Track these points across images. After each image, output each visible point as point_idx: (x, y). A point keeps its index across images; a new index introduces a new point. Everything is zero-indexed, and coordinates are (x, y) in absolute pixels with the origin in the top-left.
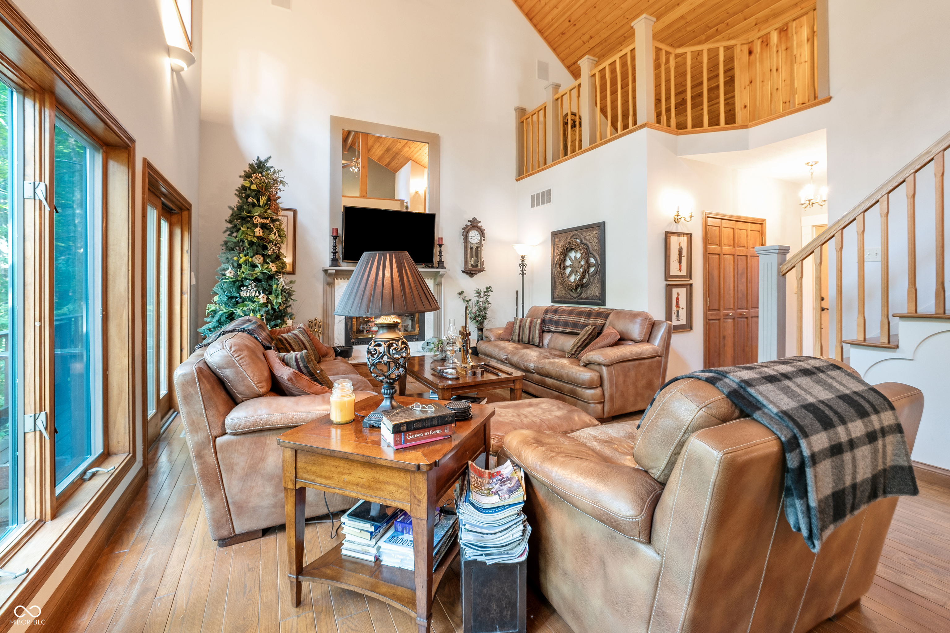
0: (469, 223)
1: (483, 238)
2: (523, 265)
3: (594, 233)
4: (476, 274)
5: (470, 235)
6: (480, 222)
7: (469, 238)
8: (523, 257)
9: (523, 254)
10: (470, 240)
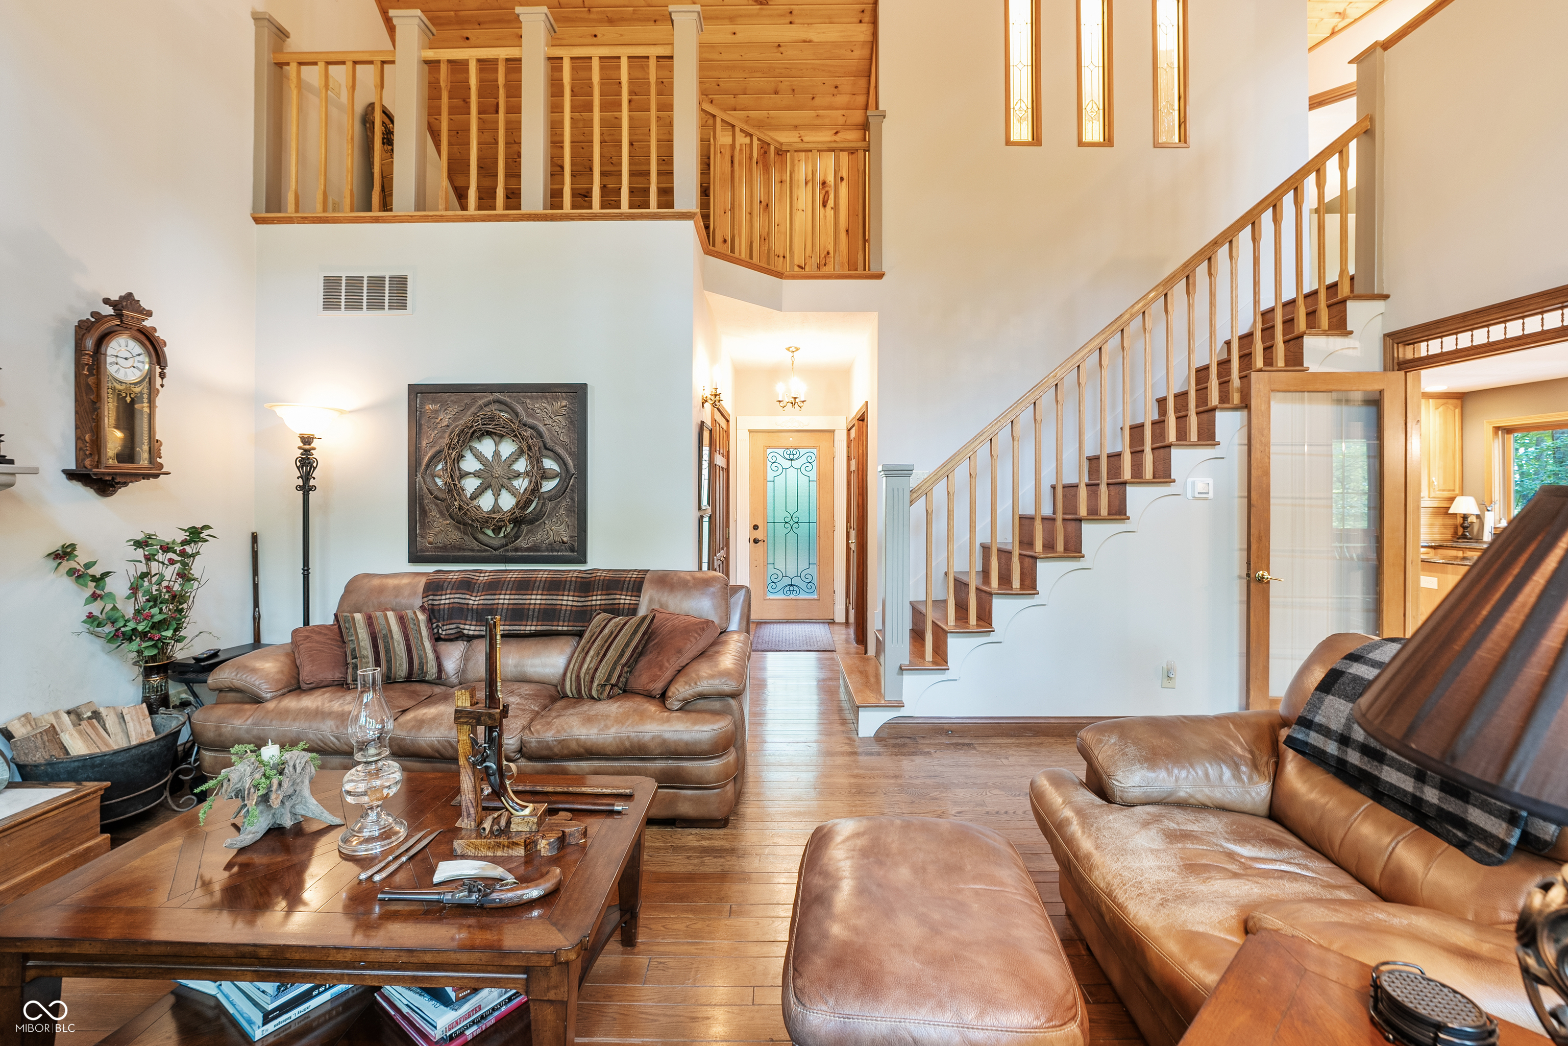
0: (108, 310)
1: (158, 370)
2: (306, 464)
3: (557, 405)
4: (125, 484)
5: (110, 351)
6: (149, 314)
7: (109, 360)
8: (307, 440)
9: (307, 432)
10: (111, 369)
